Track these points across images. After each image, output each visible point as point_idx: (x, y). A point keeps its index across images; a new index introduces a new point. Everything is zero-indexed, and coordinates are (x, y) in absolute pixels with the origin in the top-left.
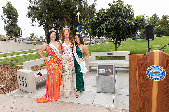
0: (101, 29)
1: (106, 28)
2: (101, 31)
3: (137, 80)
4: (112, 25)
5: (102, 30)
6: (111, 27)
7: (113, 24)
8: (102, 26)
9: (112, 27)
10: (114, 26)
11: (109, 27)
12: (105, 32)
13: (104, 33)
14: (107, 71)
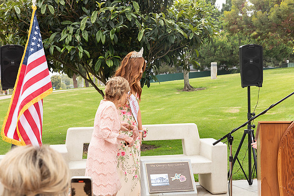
0: (67, 42)
1: (86, 38)
2: (69, 48)
3: (280, 182)
4: (109, 28)
5: (70, 44)
6: (108, 38)
7: (112, 25)
8: (71, 30)
9: (112, 37)
10: (116, 33)
11: (100, 37)
12: (84, 53)
13: (81, 55)
14: (173, 179)
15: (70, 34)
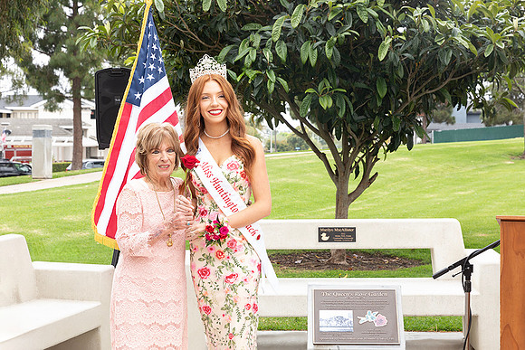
0: (247, 62)
5: (254, 66)
6: (321, 55)
7: (332, 32)
8: (257, 39)
9: (329, 53)
10: (337, 44)
11: (308, 53)
12: (277, 83)
13: (271, 87)
15: (255, 48)
